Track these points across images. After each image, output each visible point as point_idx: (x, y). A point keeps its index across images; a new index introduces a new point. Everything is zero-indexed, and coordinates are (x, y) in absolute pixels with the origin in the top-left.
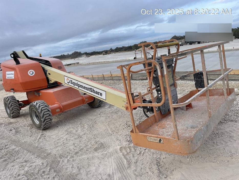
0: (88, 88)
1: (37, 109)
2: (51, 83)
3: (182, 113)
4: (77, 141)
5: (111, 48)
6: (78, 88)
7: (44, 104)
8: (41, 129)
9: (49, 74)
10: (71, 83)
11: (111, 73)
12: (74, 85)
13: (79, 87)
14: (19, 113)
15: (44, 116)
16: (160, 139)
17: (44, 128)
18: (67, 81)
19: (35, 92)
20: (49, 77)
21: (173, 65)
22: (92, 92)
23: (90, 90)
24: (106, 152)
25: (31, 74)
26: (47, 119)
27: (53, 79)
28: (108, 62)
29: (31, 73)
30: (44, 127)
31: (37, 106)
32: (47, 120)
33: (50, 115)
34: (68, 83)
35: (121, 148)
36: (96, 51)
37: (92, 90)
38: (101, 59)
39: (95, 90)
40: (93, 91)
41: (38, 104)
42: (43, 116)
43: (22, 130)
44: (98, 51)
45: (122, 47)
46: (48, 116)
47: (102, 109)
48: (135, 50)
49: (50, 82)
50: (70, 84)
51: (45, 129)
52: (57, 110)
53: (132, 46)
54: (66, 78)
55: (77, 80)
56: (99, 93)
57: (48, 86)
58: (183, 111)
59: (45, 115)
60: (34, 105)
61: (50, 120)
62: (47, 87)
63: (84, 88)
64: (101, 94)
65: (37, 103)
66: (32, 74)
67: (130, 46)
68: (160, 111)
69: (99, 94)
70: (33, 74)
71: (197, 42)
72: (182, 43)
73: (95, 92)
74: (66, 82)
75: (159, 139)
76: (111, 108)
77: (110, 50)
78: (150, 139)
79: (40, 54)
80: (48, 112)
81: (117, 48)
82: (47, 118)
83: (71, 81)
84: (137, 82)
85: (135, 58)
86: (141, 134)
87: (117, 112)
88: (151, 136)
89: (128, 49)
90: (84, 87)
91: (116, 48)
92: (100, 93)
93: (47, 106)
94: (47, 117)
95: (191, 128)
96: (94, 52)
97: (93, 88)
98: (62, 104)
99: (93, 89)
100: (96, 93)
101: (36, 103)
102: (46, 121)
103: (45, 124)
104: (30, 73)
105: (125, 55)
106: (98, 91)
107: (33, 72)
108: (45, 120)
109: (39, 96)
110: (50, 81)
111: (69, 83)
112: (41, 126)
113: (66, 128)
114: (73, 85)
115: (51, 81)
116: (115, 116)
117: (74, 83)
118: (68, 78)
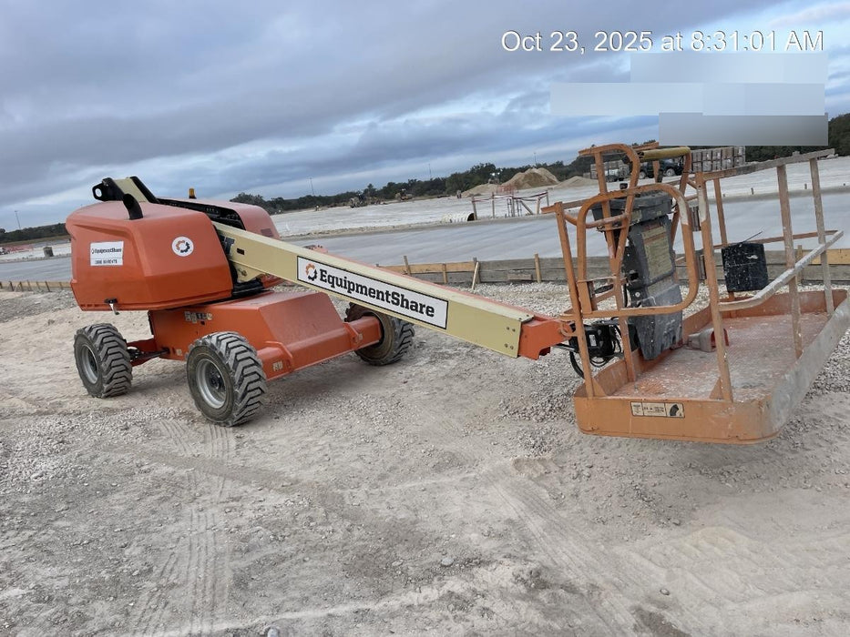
0: (384, 292)
1: (220, 358)
2: (244, 283)
3: (701, 357)
4: (367, 450)
5: (370, 186)
6: (349, 294)
7: (243, 344)
8: (230, 422)
9: (241, 252)
10: (321, 279)
11: (406, 261)
12: (333, 286)
13: (349, 292)
14: (128, 380)
15: (243, 379)
16: (673, 405)
17: (241, 418)
18: (307, 272)
19: (189, 313)
20: (239, 260)
21: (671, 217)
22: (397, 304)
23: (390, 299)
24: (473, 475)
25: (182, 251)
26: (253, 390)
27: (250, 268)
28: (375, 232)
29: (183, 247)
30: (241, 415)
31: (222, 349)
32: (252, 394)
33: (260, 378)
34: (310, 278)
35: (517, 461)
36: (317, 195)
37: (398, 300)
38: (344, 222)
39: (410, 297)
40: (403, 302)
41: (224, 343)
42: (241, 380)
43: (162, 428)
44: (323, 195)
45: (407, 182)
46: (255, 381)
47: (409, 368)
48: (458, 192)
49: (241, 279)
50: (317, 281)
51: (242, 423)
52: (275, 365)
53: (444, 180)
54: (303, 264)
55: (345, 270)
56: (424, 306)
57: (233, 291)
58: (701, 354)
59: (246, 376)
60: (212, 344)
61: (259, 395)
62: (229, 295)
63: (370, 292)
64: (430, 311)
65: (218, 340)
66: (186, 251)
67: (437, 180)
68: (636, 350)
69: (424, 310)
70: (189, 252)
71: (671, 170)
72: (619, 173)
73: (410, 304)
74: (303, 276)
75: (669, 407)
76: (437, 364)
77: (366, 191)
78: (640, 409)
79: (192, 191)
80: (255, 368)
81: (390, 184)
82: (251, 387)
83: (322, 271)
84: (502, 289)
85: (471, 218)
86: (609, 398)
87: (464, 376)
88: (646, 401)
89: (429, 190)
90: (370, 289)
91: (386, 185)
92: (428, 307)
93: (250, 350)
94: (252, 382)
95: (744, 387)
96: (309, 197)
97: (400, 291)
98: (288, 346)
99: (403, 296)
100: (412, 306)
101: (214, 339)
102: (249, 395)
103: (246, 406)
104: (178, 249)
105: (428, 207)
106: (420, 300)
107: (187, 244)
108: (246, 391)
109: (203, 323)
110: (240, 274)
111: (313, 279)
112: (230, 412)
113: (312, 421)
114: (328, 286)
115: (244, 274)
116: (458, 386)
117: (333, 278)
118: (313, 263)
